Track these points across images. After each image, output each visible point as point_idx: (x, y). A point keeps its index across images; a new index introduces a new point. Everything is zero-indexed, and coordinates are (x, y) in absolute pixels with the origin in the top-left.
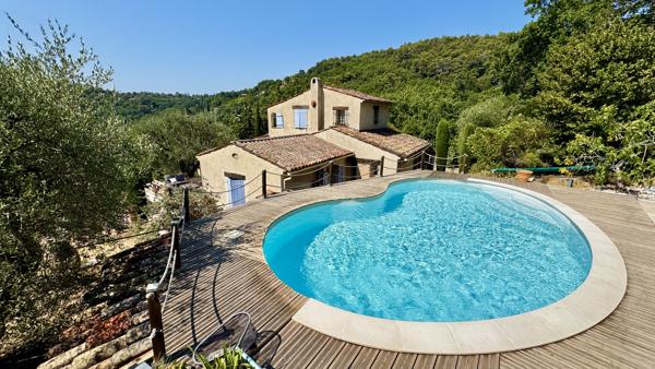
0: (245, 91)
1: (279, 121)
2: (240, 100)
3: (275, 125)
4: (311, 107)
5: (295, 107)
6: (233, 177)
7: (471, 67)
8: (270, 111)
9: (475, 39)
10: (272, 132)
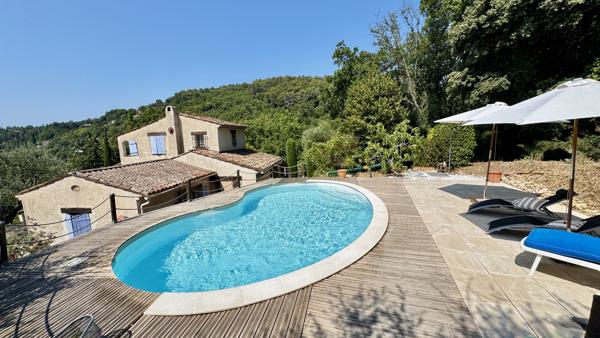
0: (89, 121)
1: (132, 149)
2: (81, 131)
3: (128, 153)
4: (168, 133)
5: (150, 134)
6: (74, 212)
7: (310, 99)
8: (121, 139)
9: (309, 79)
10: (124, 160)
